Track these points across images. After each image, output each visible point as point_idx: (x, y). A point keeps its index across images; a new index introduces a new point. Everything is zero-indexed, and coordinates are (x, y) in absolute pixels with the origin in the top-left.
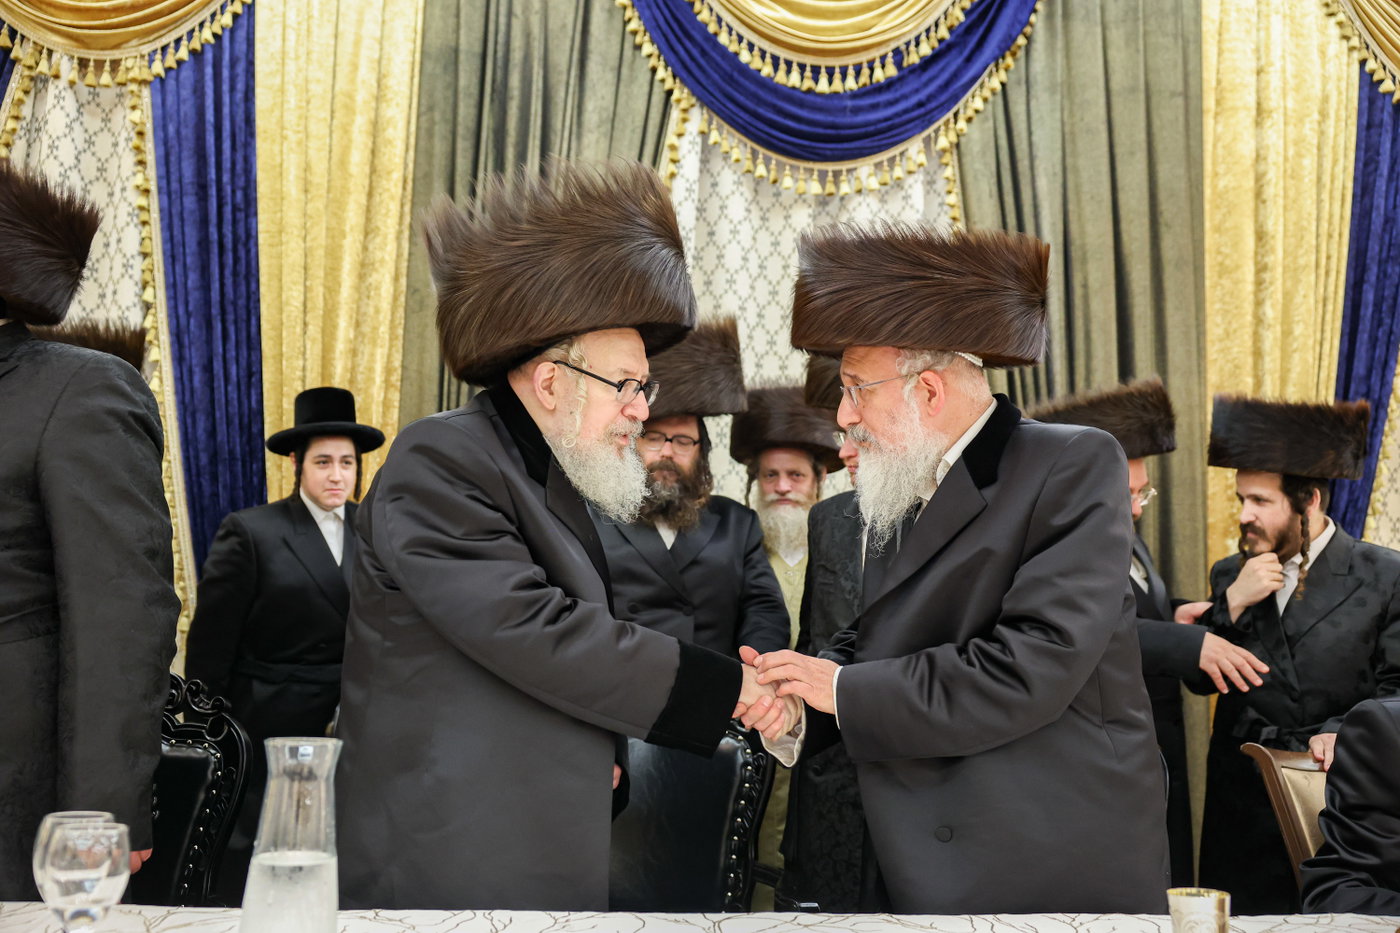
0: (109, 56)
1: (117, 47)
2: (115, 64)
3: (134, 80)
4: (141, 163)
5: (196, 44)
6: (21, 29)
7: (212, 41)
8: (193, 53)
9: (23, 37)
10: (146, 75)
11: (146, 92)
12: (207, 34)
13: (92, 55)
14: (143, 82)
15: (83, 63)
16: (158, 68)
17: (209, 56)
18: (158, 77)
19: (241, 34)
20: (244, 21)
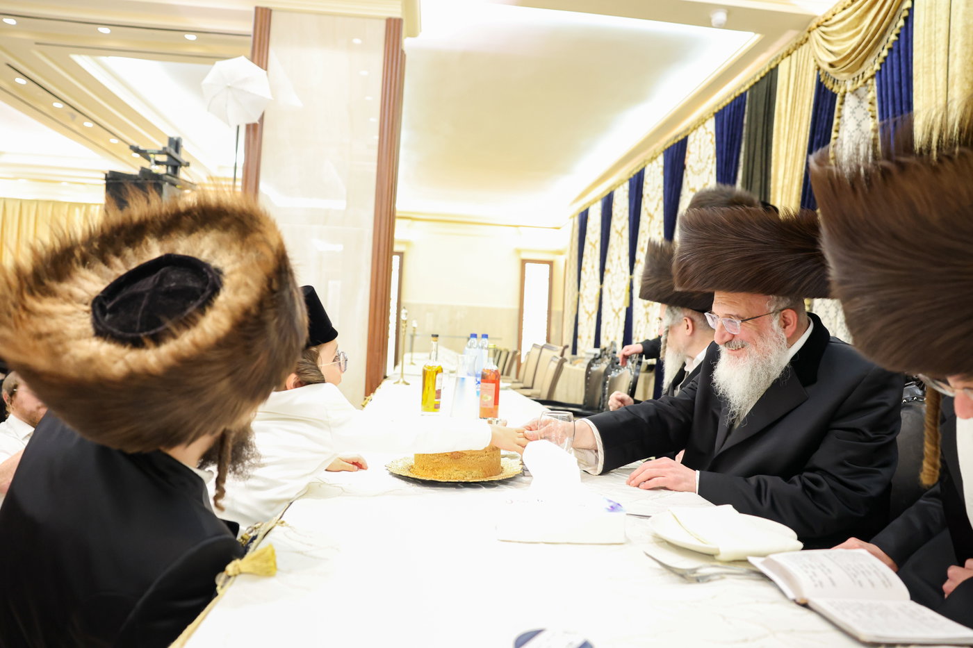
0: (860, 72)
1: (861, 65)
2: (863, 73)
3: (868, 78)
4: (872, 117)
5: (889, 45)
6: (837, 77)
7: (896, 38)
8: (890, 50)
9: (838, 81)
10: (873, 72)
11: (875, 81)
12: (893, 38)
13: (855, 75)
14: (872, 77)
15: (854, 79)
16: (877, 67)
17: (895, 48)
18: (877, 71)
19: (910, 26)
20: (910, 19)
